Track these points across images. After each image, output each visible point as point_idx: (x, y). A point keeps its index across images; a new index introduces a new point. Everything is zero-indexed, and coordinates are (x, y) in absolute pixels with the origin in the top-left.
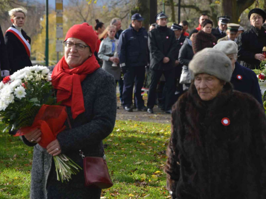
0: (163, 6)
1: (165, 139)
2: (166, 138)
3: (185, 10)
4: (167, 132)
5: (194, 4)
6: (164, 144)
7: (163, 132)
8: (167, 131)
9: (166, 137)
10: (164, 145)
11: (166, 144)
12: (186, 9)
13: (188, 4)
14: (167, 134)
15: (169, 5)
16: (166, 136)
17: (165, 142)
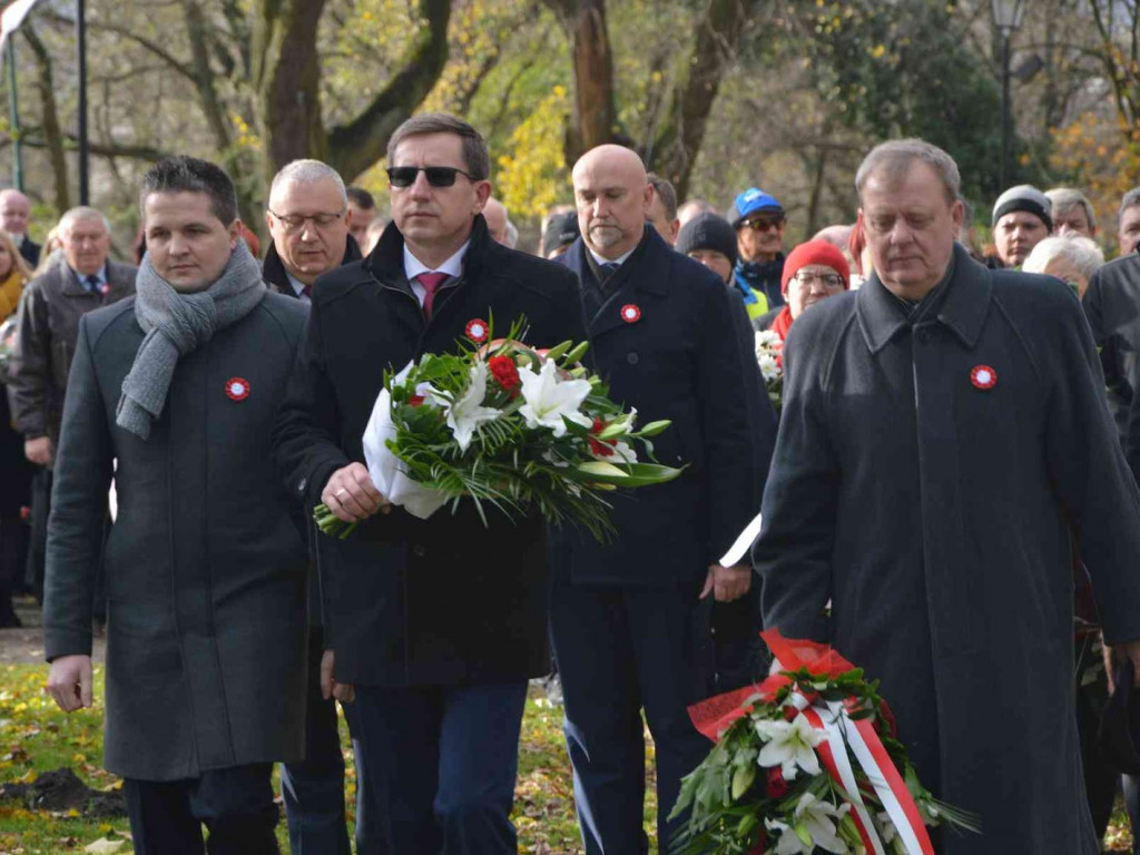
0: (13, 148)
1: (14, 731)
2: (17, 728)
3: (114, 168)
4: (27, 702)
5: (153, 144)
6: (9, 756)
7: (7, 701)
8: (24, 698)
9: (19, 724)
10: (8, 760)
11: (15, 755)
12: (119, 161)
13: (128, 143)
14: (24, 712)
15: (38, 146)
16: (18, 718)
17: (14, 747)
